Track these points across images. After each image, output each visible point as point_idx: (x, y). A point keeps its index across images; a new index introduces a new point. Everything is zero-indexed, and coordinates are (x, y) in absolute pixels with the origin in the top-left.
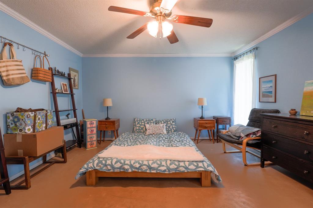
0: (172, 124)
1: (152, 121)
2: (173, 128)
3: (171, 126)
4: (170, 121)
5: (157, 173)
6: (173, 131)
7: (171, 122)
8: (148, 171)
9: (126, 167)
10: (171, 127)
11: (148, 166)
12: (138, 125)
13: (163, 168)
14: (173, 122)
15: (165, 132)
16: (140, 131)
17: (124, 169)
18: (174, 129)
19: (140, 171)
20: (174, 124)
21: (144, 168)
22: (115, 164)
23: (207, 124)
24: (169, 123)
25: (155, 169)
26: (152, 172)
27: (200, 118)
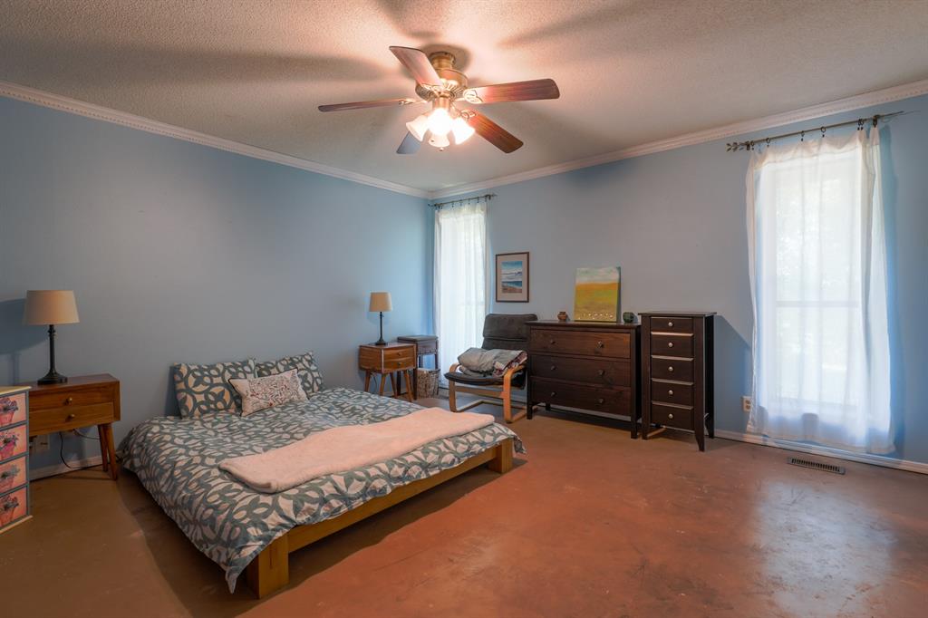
0: (309, 370)
1: (247, 369)
2: (314, 379)
3: (309, 374)
4: (301, 361)
5: (442, 473)
6: (316, 388)
7: (306, 363)
8: (423, 476)
9: (379, 484)
10: (310, 379)
11: (420, 465)
12: (201, 388)
13: (448, 458)
14: (310, 362)
15: (302, 393)
16: (212, 406)
17: (374, 492)
19: (407, 483)
20: (313, 368)
21: (415, 471)
22: (347, 487)
25: (436, 466)
26: (431, 474)
27: (379, 344)
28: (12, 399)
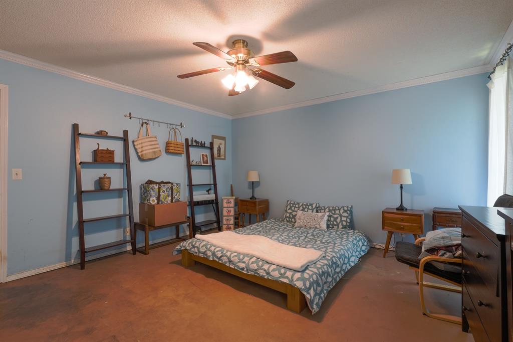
0: (341, 216)
1: (310, 207)
4: (339, 210)
5: (234, 269)
6: (340, 226)
7: (342, 211)
8: (227, 265)
9: (209, 253)
10: (338, 220)
11: (228, 258)
12: (290, 211)
13: (242, 265)
14: (345, 211)
17: (206, 255)
18: (344, 223)
19: (220, 262)
20: (345, 214)
21: (225, 259)
22: (202, 247)
23: (402, 220)
24: (337, 212)
25: (233, 264)
26: (231, 266)
27: (398, 209)
28: (230, 200)
